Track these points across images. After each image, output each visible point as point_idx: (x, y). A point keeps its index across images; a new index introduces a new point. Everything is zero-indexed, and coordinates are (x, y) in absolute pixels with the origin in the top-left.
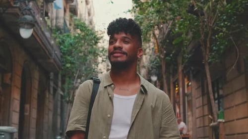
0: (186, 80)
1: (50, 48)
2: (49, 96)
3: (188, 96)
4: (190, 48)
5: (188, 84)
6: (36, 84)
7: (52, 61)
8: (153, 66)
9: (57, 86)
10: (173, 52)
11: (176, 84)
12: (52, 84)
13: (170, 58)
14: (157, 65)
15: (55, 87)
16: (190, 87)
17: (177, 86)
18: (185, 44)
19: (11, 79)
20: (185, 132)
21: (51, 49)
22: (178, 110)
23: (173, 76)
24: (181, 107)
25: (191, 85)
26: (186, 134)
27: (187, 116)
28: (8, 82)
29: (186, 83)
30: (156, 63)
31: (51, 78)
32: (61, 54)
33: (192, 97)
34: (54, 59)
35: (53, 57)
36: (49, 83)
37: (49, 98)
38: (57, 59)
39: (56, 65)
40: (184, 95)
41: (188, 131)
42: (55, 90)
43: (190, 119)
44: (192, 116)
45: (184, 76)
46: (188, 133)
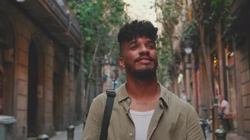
0: (226, 50)
1: (64, 18)
2: (69, 75)
3: (229, 69)
4: (233, 9)
5: (229, 55)
6: (50, 61)
7: (68, 34)
8: (187, 37)
9: (79, 62)
10: (213, 14)
11: (214, 55)
12: (72, 60)
13: (208, 22)
14: (192, 35)
15: (77, 63)
16: (232, 59)
17: (215, 58)
18: (227, 5)
19: (13, 56)
20: (227, 112)
21: (66, 20)
22: (217, 86)
23: (211, 47)
24: (222, 82)
25: (234, 56)
26: (229, 115)
27: (228, 94)
28: (10, 59)
29: (227, 55)
30: (191, 33)
31: (70, 54)
32: (81, 26)
33: (235, 70)
34: (71, 32)
35: (69, 29)
36: (69, 60)
37: (69, 77)
38: (74, 31)
39: (73, 39)
40: (225, 68)
41: (231, 110)
42: (77, 68)
43: (233, 96)
44: (236, 92)
45: (224, 46)
46: (230, 113)
